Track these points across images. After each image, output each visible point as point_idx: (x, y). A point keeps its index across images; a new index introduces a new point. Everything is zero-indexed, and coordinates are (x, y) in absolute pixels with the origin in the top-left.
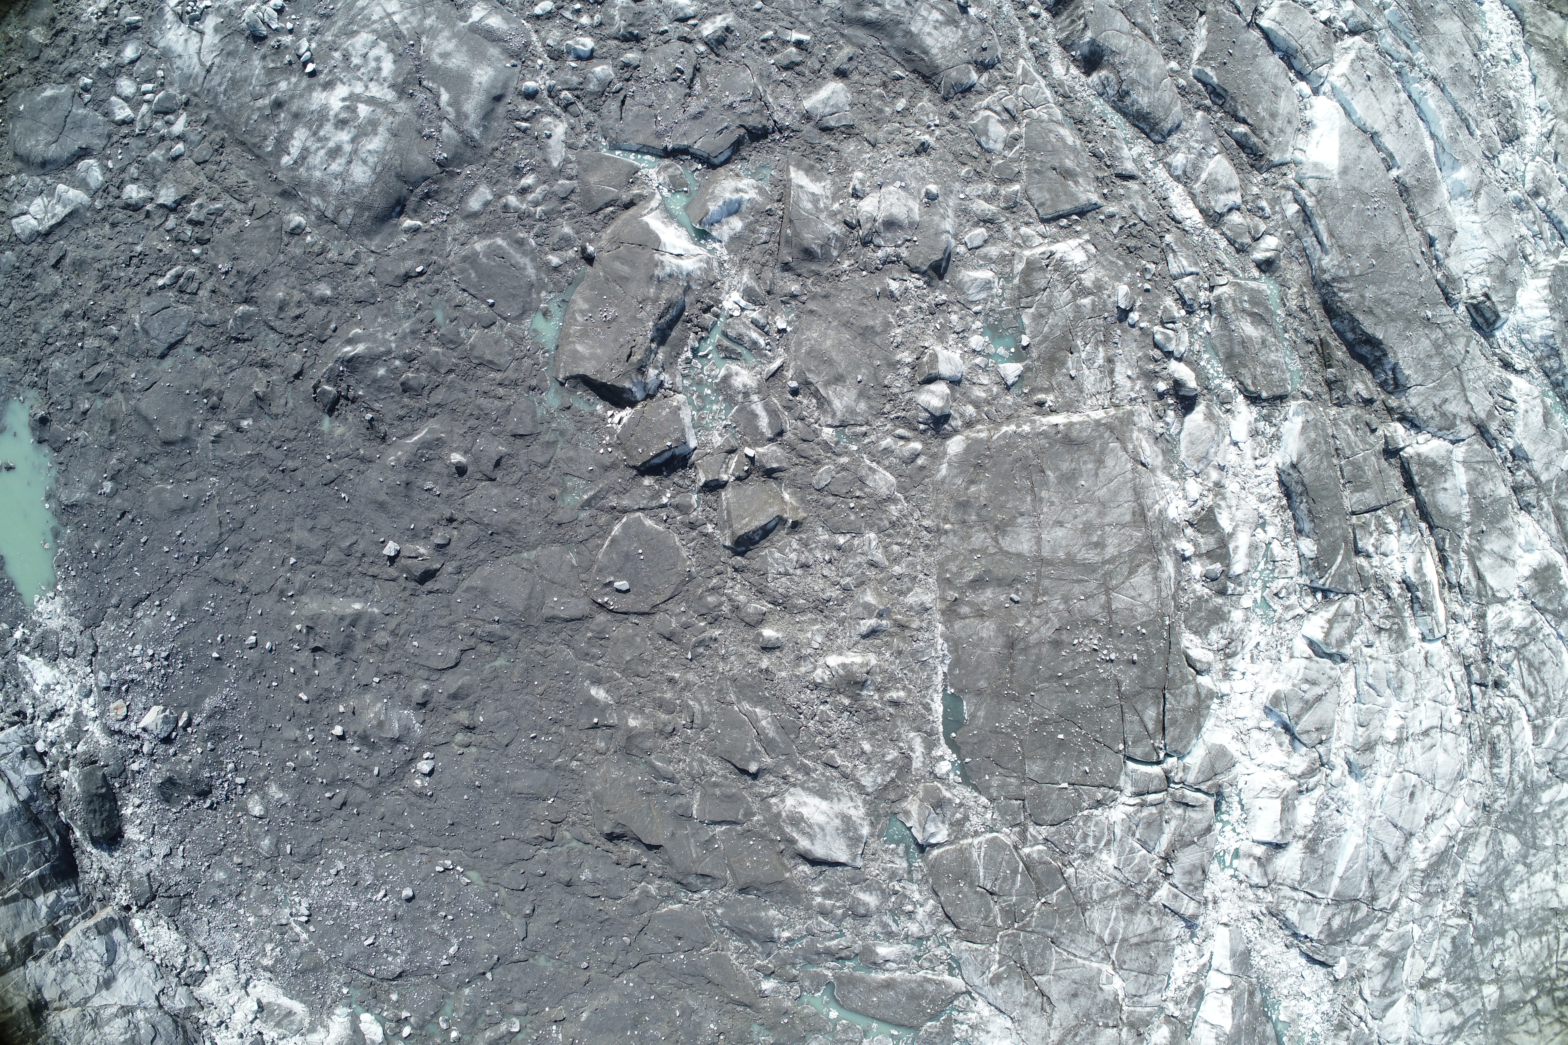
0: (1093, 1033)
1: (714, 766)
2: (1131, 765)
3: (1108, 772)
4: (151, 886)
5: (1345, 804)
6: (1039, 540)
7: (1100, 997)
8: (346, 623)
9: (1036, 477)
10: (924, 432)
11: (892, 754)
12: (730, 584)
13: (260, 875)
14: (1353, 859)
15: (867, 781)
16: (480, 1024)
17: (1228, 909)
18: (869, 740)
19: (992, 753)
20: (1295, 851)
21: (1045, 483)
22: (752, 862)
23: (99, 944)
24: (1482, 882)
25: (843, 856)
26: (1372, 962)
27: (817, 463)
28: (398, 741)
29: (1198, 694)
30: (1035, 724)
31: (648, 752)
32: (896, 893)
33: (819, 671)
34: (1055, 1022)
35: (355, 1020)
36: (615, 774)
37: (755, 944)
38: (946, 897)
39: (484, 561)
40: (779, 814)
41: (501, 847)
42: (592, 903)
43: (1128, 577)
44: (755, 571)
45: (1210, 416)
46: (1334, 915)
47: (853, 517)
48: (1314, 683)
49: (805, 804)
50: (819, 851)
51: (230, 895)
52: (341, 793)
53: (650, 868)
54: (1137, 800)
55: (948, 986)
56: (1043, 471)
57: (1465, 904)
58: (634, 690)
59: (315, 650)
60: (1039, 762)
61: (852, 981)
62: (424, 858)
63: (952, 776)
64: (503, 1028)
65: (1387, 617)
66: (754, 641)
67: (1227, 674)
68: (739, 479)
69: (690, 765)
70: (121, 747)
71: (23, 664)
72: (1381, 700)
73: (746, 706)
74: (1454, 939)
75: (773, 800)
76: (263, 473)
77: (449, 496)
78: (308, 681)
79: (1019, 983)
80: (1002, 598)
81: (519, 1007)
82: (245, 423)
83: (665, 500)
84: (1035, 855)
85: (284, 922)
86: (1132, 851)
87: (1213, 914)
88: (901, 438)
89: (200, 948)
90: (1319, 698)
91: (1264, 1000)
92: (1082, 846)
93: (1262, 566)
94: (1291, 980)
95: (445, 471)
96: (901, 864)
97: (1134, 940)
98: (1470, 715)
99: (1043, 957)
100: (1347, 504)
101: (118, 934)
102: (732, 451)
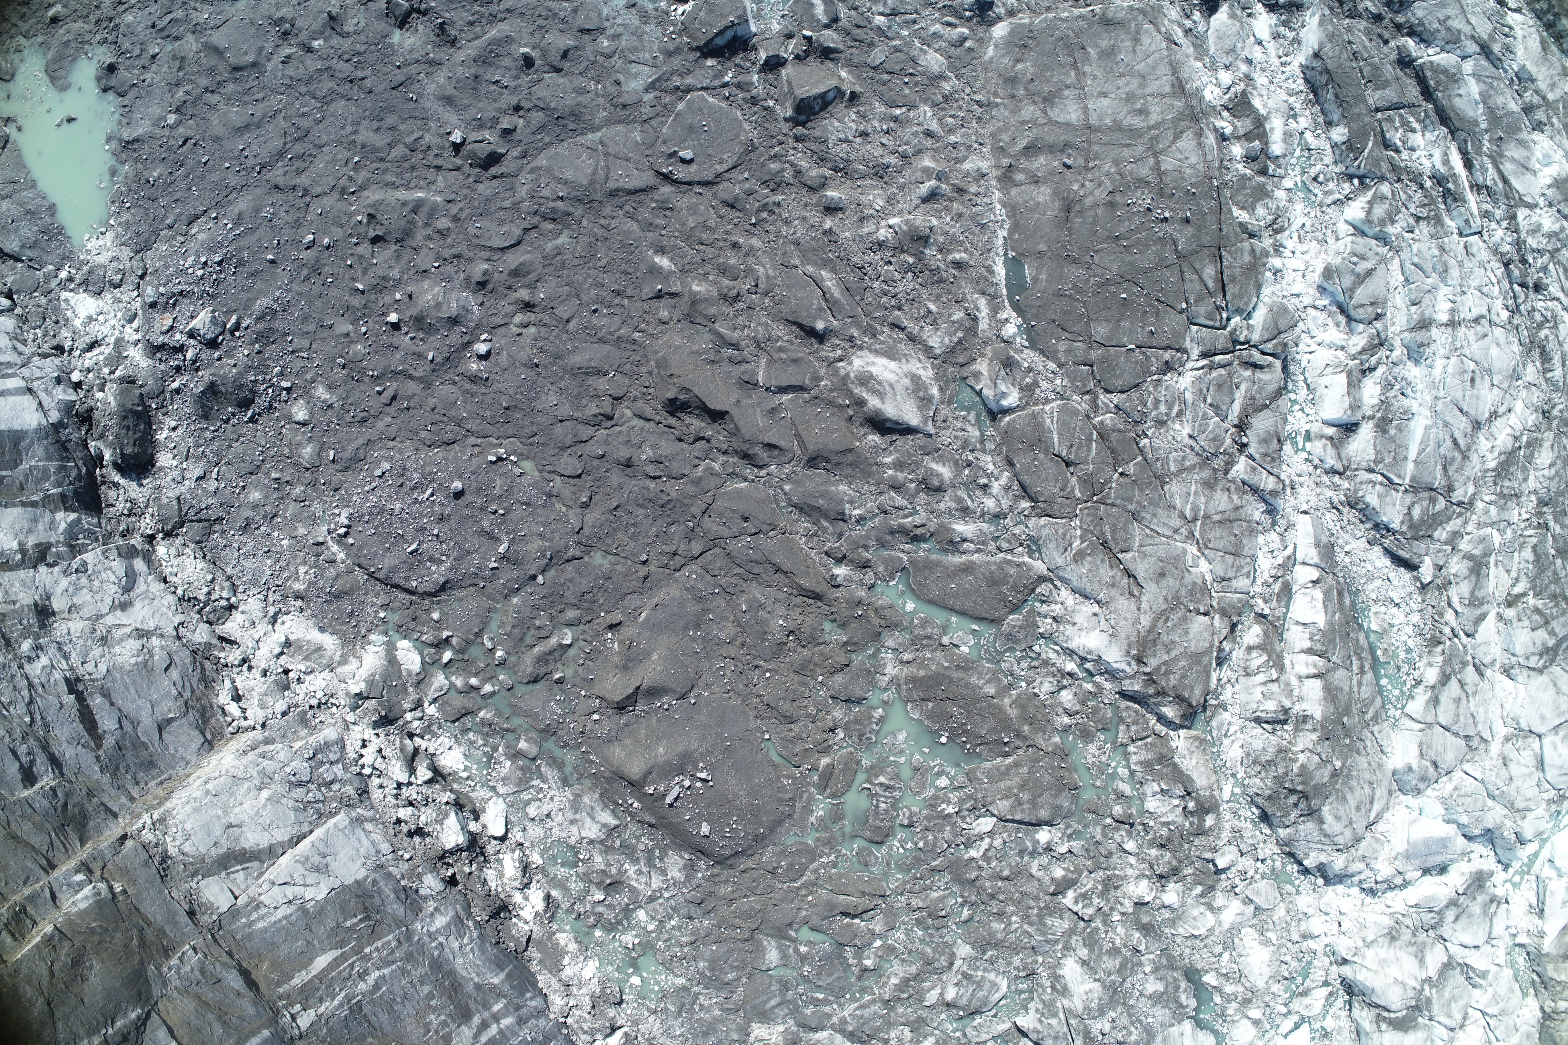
0: (1184, 619)
1: (779, 330)
2: (1194, 328)
3: (1174, 332)
4: (180, 510)
5: (1409, 384)
6: (1086, 108)
7: (1188, 579)
8: (407, 209)
9: (1078, 54)
10: (970, 19)
11: (958, 315)
12: (791, 152)
13: (298, 490)
14: (1424, 441)
15: (936, 340)
16: (529, 640)
17: (1306, 496)
18: (934, 302)
19: (1056, 316)
20: (1366, 431)
21: (1087, 59)
22: (821, 429)
23: (118, 566)
24: (1553, 485)
25: (913, 419)
26: (1457, 566)
27: (871, 45)
28: (454, 321)
29: (1253, 252)
30: (1097, 284)
31: (712, 320)
32: (969, 464)
33: (882, 231)
34: (1145, 606)
35: (391, 648)
36: (678, 341)
37: (825, 524)
38: (1022, 464)
39: (549, 145)
40: (847, 375)
41: (558, 429)
42: (652, 485)
43: (1173, 142)
44: (816, 139)
45: (1232, 16)
46: (1413, 503)
47: (907, 92)
48: (1363, 258)
49: (873, 363)
50: (890, 410)
51: (265, 517)
52: (392, 386)
53: (714, 442)
54: (1205, 362)
55: (1030, 568)
56: (1084, 48)
57: (1540, 514)
58: (698, 259)
59: (376, 240)
60: (1104, 324)
61: (928, 566)
62: (476, 450)
63: (1018, 340)
64: (554, 641)
65: (1423, 206)
66: (817, 205)
67: (1278, 249)
68: (797, 57)
69: (755, 330)
70: (162, 367)
71: (67, 301)
72: (1429, 281)
73: (810, 269)
74: (1534, 547)
75: (840, 364)
76: (332, 84)
77: (516, 87)
78: (365, 271)
79: (1103, 561)
80: (1056, 164)
81: (571, 614)
82: (315, 44)
83: (727, 79)
84: (1108, 422)
85: (321, 540)
86: (1205, 417)
87: (1292, 501)
88: (949, 24)
89: (229, 578)
90: (1370, 273)
91: (1353, 603)
92: (1154, 413)
93: (1298, 153)
94: (1378, 583)
95: (513, 65)
96: (974, 432)
97: (1217, 517)
98: (1517, 316)
99: (1126, 532)
100: (1370, 101)
101: (139, 564)
102: (790, 36)
